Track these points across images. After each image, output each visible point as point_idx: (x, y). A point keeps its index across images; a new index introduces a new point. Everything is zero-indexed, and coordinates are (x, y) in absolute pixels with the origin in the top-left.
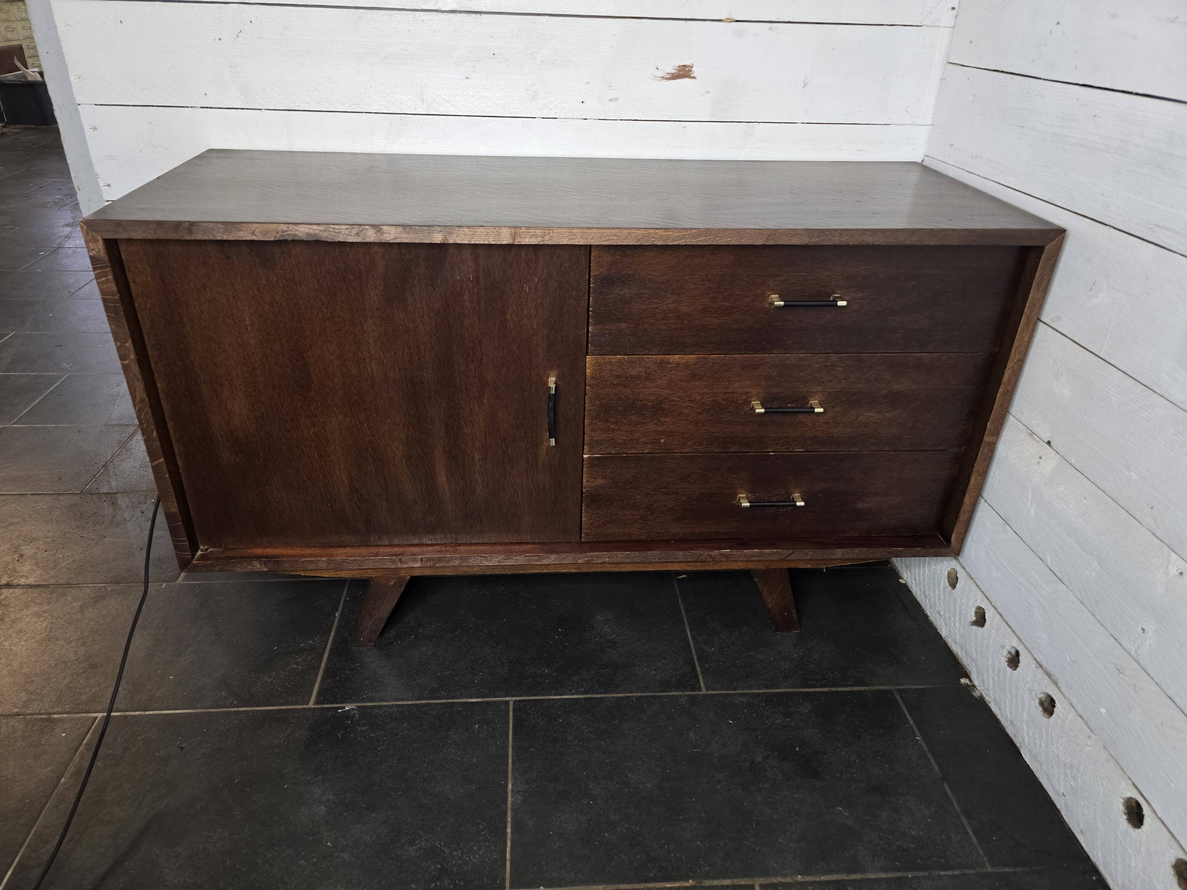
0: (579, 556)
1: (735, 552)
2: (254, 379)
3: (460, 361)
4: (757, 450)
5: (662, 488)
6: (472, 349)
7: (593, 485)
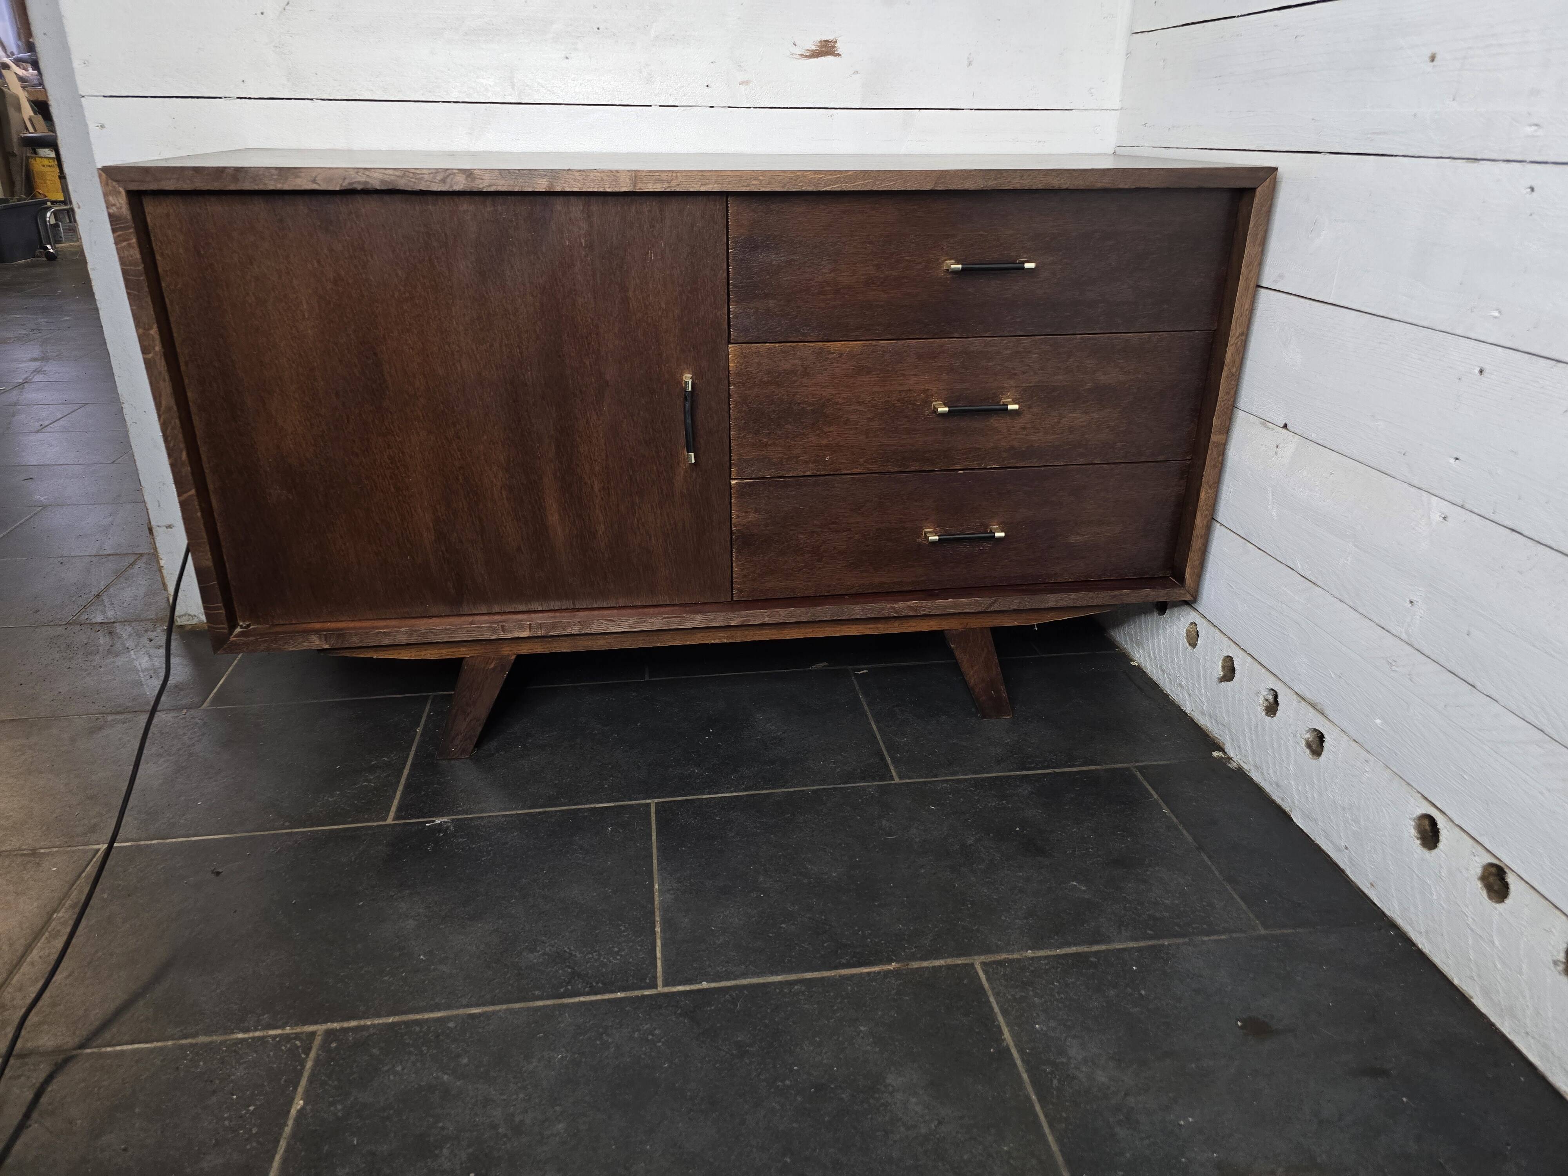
0: (731, 615)
1: (924, 603)
2: (312, 383)
3: (572, 354)
4: (943, 468)
5: (831, 524)
6: (587, 338)
7: (745, 522)
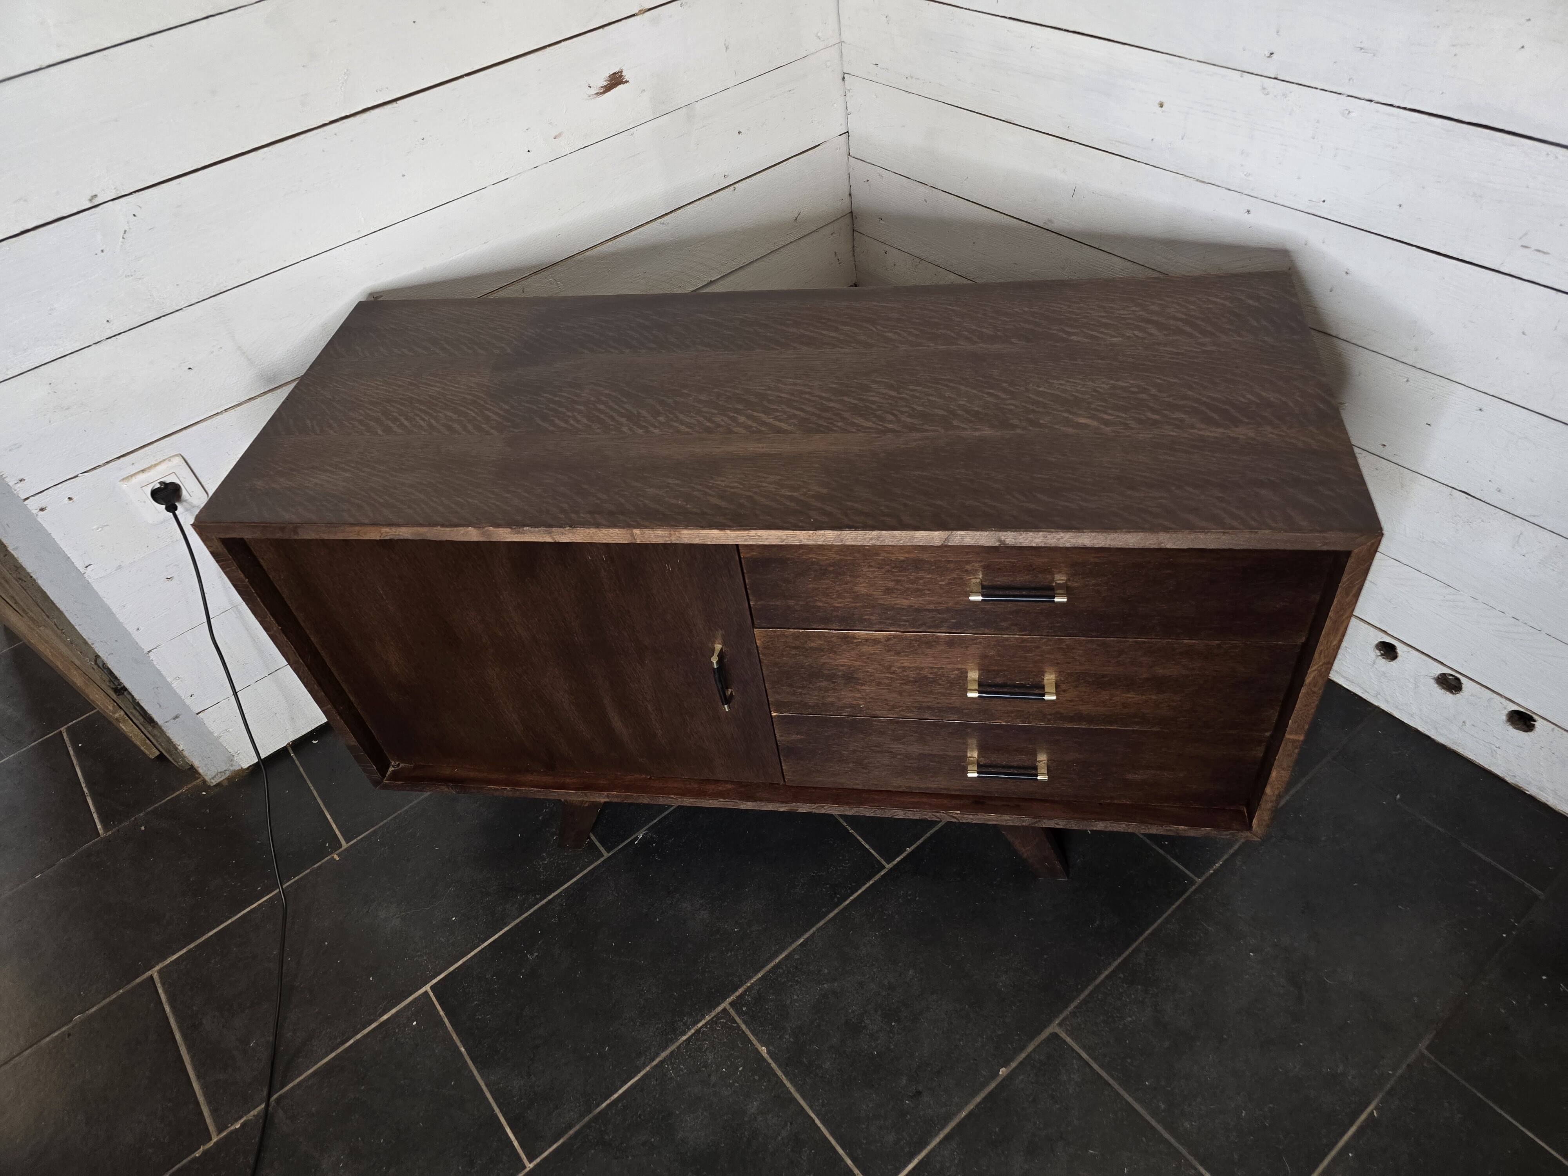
0: (779, 806)
2: (401, 636)
7: (788, 739)
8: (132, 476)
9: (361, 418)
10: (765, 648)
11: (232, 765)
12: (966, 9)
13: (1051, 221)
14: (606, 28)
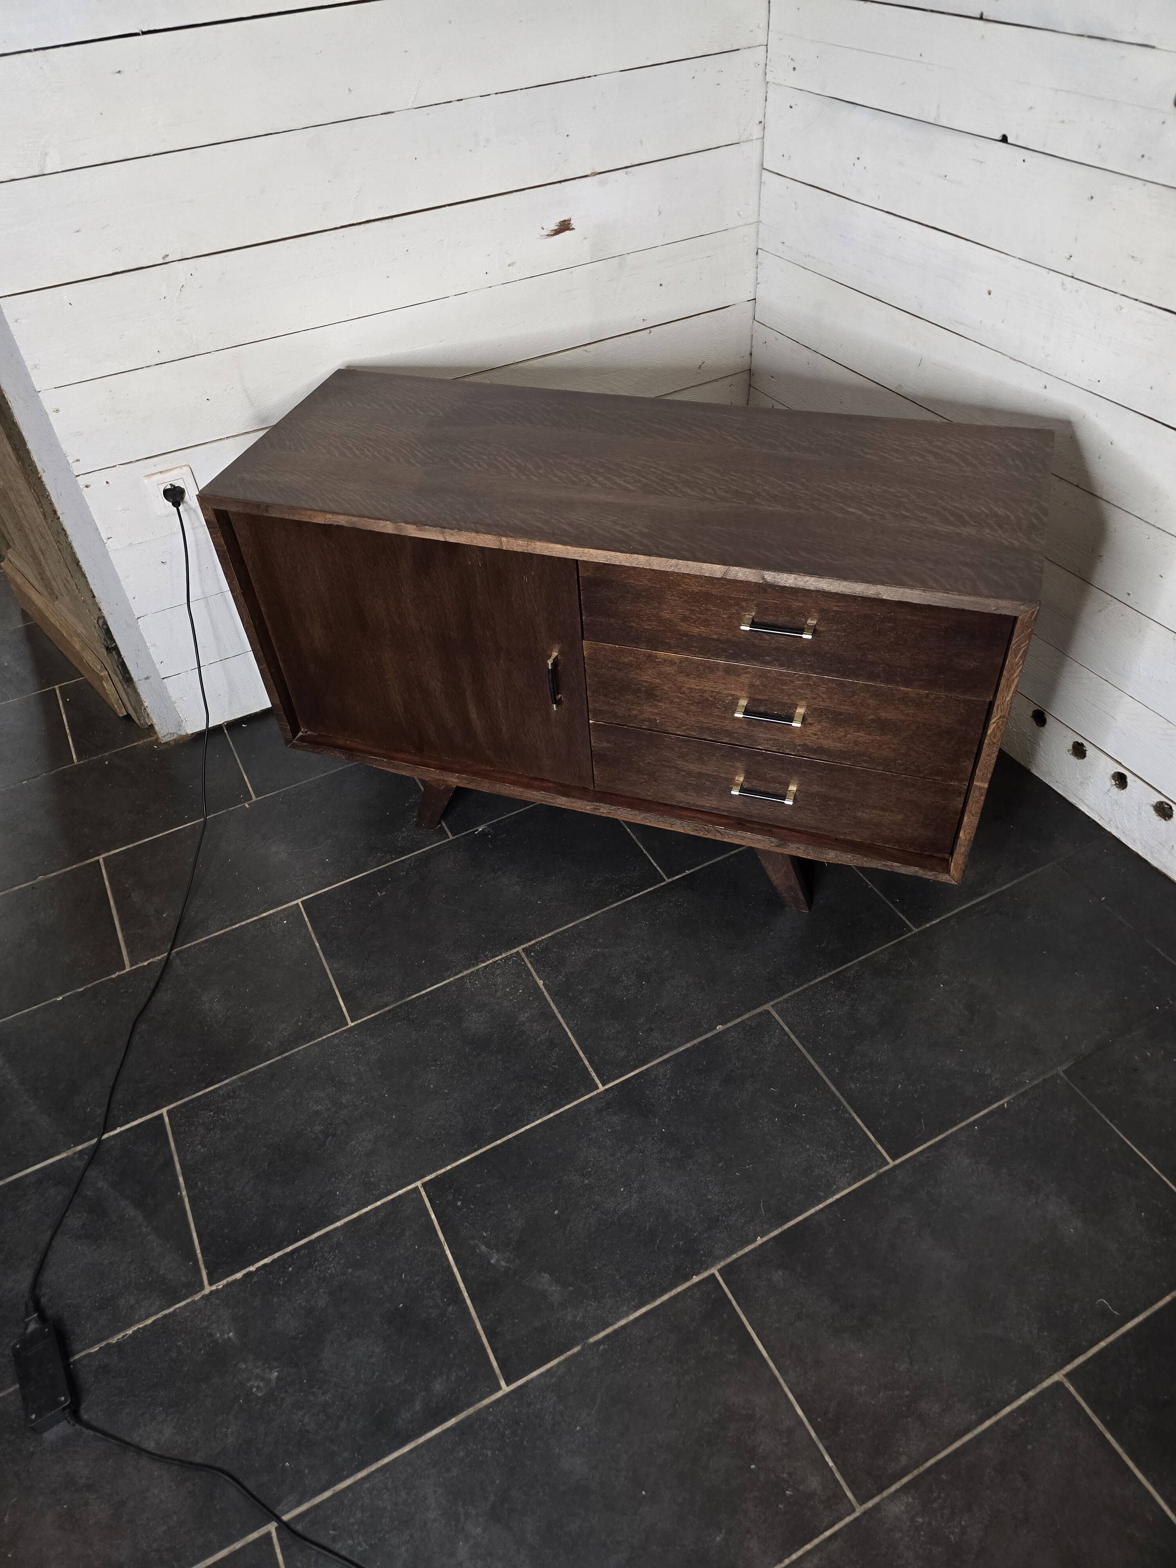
2: (326, 615)
3: (478, 627)
6: (487, 619)
7: (601, 746)
8: (153, 474)
9: (326, 444)
10: (589, 659)
11: (179, 730)
12: (855, 201)
13: (900, 386)
14: (562, 183)
